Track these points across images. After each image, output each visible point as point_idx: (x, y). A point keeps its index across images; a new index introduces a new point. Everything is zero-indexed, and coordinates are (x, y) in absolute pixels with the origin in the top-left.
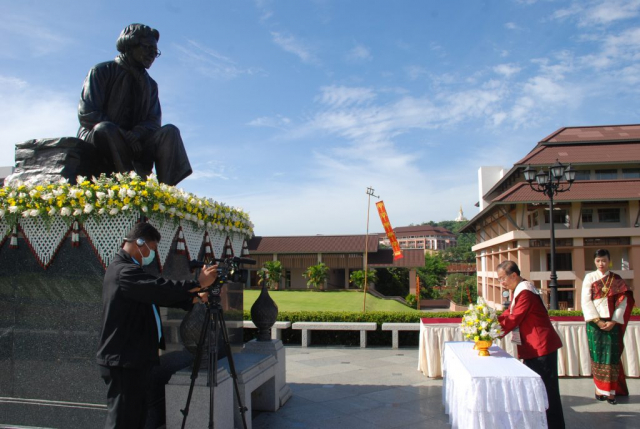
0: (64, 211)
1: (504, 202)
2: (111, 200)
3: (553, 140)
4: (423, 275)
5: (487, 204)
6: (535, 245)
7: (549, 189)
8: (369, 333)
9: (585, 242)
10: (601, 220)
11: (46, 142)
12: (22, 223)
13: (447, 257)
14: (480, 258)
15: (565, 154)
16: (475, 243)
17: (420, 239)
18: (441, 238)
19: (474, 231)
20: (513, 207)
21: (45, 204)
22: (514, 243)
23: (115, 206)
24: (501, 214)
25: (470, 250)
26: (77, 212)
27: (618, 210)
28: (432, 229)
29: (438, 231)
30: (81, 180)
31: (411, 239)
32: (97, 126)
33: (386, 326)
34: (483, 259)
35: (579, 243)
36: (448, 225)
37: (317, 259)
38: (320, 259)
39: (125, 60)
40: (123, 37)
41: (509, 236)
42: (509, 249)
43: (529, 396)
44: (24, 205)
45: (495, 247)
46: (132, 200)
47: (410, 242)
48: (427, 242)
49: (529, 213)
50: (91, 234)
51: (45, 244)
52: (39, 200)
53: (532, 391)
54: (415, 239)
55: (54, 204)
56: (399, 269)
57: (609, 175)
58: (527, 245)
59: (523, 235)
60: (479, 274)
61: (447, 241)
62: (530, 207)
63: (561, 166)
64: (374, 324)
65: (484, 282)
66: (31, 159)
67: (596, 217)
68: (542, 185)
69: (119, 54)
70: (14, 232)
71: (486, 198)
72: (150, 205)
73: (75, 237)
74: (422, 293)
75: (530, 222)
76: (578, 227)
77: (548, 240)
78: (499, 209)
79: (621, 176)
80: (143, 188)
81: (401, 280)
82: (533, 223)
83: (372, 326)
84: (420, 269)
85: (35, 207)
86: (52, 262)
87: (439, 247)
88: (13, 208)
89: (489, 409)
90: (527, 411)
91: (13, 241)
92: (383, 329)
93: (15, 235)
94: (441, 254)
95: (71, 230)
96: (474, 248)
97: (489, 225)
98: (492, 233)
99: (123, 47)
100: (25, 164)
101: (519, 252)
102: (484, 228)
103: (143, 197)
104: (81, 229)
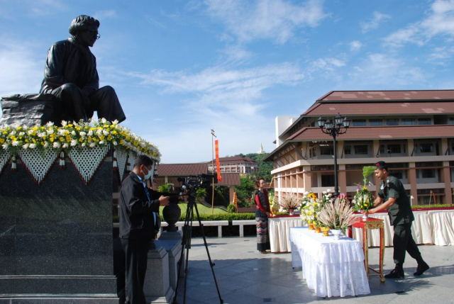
0: (56, 145)
1: (294, 141)
2: (90, 137)
3: (326, 99)
4: (238, 191)
5: (282, 143)
6: (315, 169)
7: (334, 132)
8: (224, 227)
9: (346, 167)
10: (356, 152)
11: (28, 97)
12: (20, 153)
13: (252, 179)
14: (277, 179)
15: (333, 109)
16: (272, 169)
17: (233, 166)
18: (248, 166)
19: (273, 160)
20: (299, 144)
21: (40, 140)
22: (300, 168)
23: (93, 141)
24: (291, 148)
25: (269, 173)
26: (65, 145)
27: (366, 146)
28: (242, 159)
29: (246, 161)
30: (64, 123)
31: (227, 166)
32: (63, 87)
33: (235, 222)
34: (279, 179)
35: (342, 168)
36: (252, 156)
37: (164, 180)
38: (166, 180)
39: (76, 40)
40: (76, 24)
41: (297, 163)
42: (297, 172)
43: (354, 253)
44: (23, 140)
45: (288, 171)
46: (106, 137)
47: (226, 168)
48: (238, 168)
49: (310, 148)
50: (74, 160)
51: (39, 168)
52: (36, 137)
53: (355, 250)
54: (230, 166)
55: (47, 140)
56: (222, 187)
57: (361, 123)
58: (309, 169)
59: (306, 163)
60: (276, 190)
61: (252, 168)
62: (311, 144)
63: (342, 117)
64: (227, 221)
65: (279, 195)
66: (16, 108)
67: (353, 151)
68: (329, 129)
69: (71, 36)
70: (14, 158)
71: (281, 137)
72: (118, 140)
73: (62, 163)
74: (238, 204)
75: (310, 154)
76: (342, 157)
77: (333, 166)
78: (291, 145)
79: (368, 124)
80: (113, 129)
81: (223, 194)
82: (313, 155)
83: (226, 223)
84: (236, 187)
85: (32, 142)
86: (44, 179)
87: (246, 171)
88: (15, 143)
89: (332, 262)
90: (351, 262)
91: (13, 166)
92: (233, 224)
93: (14, 162)
94: (248, 176)
95: (59, 157)
96: (272, 172)
97: (283, 156)
98: (285, 161)
99: (74, 31)
100: (11, 112)
101: (304, 174)
102: (280, 158)
103: (114, 135)
104: (66, 157)
